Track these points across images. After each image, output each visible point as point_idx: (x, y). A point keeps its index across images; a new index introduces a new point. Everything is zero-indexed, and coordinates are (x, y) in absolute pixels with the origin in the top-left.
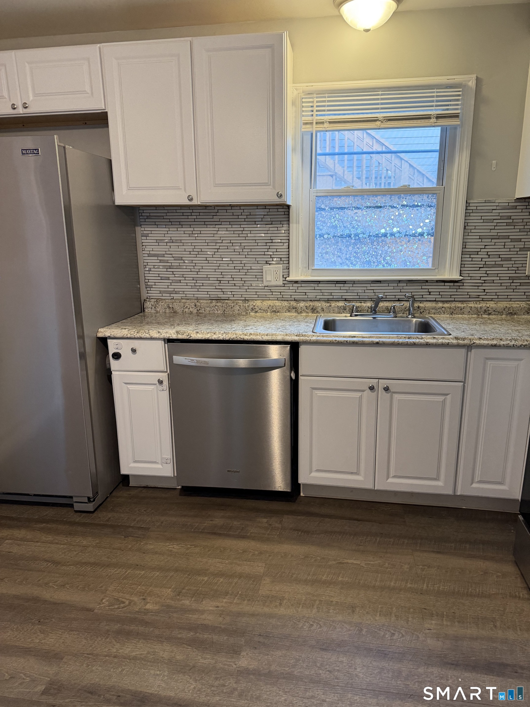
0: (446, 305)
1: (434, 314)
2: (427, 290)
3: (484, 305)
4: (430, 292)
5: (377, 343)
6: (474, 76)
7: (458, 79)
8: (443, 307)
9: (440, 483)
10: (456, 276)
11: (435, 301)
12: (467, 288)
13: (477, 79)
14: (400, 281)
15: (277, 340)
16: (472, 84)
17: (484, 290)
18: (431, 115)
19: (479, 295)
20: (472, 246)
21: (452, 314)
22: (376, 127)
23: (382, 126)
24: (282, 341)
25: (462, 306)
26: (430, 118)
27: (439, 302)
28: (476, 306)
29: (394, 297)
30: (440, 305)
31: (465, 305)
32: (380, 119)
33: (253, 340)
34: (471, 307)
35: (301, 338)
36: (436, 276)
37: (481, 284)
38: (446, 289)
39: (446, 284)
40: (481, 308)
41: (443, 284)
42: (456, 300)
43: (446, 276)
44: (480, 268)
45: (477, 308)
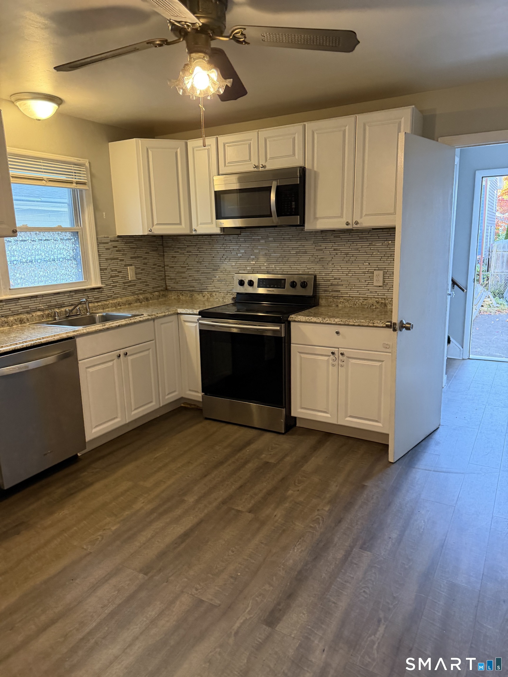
0: (100, 304)
1: (95, 311)
2: (86, 296)
3: (117, 301)
4: (88, 297)
5: (119, 326)
6: (88, 160)
7: (82, 161)
8: (98, 306)
9: (153, 403)
10: (99, 285)
11: (92, 302)
12: (106, 292)
13: (89, 162)
14: (71, 292)
15: (64, 338)
16: (87, 165)
17: (113, 292)
18: (73, 181)
19: (112, 295)
20: (104, 266)
21: (103, 309)
22: (43, 184)
23: (47, 185)
24: (66, 337)
25: (108, 303)
26: (72, 183)
27: (95, 303)
28: (114, 302)
29: (69, 303)
30: (96, 304)
31: (108, 302)
32: (45, 180)
33: (48, 342)
34: (112, 303)
35: (77, 332)
36: (87, 286)
37: (111, 289)
38: (96, 294)
39: (96, 290)
40: (116, 303)
41: (93, 290)
42: (102, 300)
43: (94, 286)
44: (109, 278)
45: (114, 303)
